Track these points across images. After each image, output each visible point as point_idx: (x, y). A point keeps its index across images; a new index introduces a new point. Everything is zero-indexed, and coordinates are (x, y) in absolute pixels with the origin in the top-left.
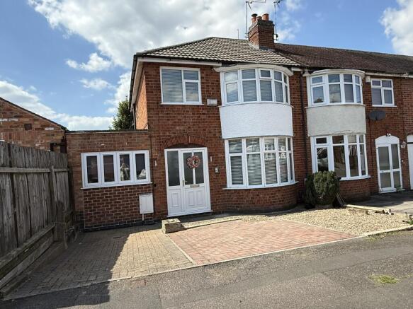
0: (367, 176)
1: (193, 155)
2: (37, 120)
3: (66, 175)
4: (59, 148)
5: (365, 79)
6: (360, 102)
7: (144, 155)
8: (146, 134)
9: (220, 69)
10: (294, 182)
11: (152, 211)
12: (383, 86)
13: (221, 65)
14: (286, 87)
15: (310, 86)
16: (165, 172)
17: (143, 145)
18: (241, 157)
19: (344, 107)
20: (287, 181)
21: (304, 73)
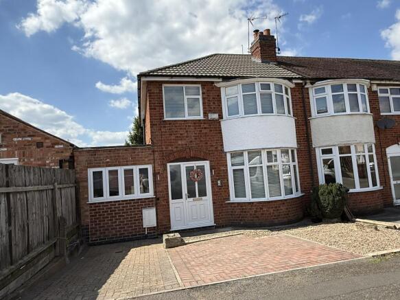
0: (378, 187)
1: (195, 168)
2: (48, 138)
3: (73, 190)
4: (67, 164)
5: (371, 87)
6: (367, 112)
7: (147, 169)
8: (149, 149)
9: (221, 84)
10: (299, 194)
11: (155, 225)
12: (391, 94)
13: (221, 80)
14: (288, 99)
15: (313, 97)
16: (167, 186)
17: (146, 159)
18: (243, 170)
19: (349, 117)
20: (292, 193)
21: (306, 84)
